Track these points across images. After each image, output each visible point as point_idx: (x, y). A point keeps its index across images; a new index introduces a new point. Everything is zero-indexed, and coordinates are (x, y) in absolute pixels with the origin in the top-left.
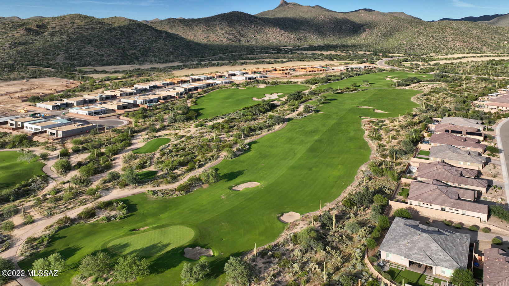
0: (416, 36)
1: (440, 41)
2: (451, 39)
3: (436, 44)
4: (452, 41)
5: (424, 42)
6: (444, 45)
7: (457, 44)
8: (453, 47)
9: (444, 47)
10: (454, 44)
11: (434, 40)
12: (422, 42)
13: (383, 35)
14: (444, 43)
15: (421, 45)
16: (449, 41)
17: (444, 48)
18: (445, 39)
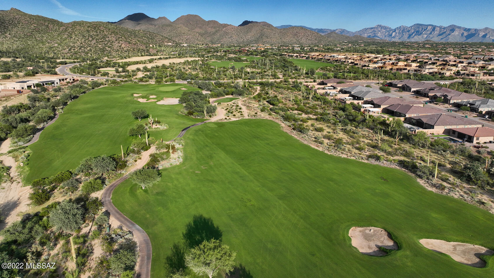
0: (66, 36)
1: (102, 41)
2: (114, 39)
3: (100, 46)
4: (117, 42)
5: (84, 44)
6: (109, 47)
7: (123, 45)
8: (120, 48)
9: (110, 49)
10: (120, 45)
11: (94, 41)
12: (82, 43)
13: (14, 36)
14: (107, 44)
15: (82, 47)
16: (113, 42)
17: (110, 51)
18: (107, 39)
